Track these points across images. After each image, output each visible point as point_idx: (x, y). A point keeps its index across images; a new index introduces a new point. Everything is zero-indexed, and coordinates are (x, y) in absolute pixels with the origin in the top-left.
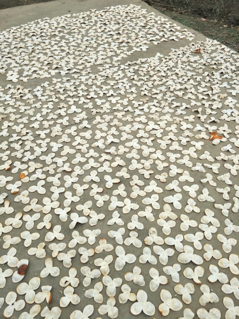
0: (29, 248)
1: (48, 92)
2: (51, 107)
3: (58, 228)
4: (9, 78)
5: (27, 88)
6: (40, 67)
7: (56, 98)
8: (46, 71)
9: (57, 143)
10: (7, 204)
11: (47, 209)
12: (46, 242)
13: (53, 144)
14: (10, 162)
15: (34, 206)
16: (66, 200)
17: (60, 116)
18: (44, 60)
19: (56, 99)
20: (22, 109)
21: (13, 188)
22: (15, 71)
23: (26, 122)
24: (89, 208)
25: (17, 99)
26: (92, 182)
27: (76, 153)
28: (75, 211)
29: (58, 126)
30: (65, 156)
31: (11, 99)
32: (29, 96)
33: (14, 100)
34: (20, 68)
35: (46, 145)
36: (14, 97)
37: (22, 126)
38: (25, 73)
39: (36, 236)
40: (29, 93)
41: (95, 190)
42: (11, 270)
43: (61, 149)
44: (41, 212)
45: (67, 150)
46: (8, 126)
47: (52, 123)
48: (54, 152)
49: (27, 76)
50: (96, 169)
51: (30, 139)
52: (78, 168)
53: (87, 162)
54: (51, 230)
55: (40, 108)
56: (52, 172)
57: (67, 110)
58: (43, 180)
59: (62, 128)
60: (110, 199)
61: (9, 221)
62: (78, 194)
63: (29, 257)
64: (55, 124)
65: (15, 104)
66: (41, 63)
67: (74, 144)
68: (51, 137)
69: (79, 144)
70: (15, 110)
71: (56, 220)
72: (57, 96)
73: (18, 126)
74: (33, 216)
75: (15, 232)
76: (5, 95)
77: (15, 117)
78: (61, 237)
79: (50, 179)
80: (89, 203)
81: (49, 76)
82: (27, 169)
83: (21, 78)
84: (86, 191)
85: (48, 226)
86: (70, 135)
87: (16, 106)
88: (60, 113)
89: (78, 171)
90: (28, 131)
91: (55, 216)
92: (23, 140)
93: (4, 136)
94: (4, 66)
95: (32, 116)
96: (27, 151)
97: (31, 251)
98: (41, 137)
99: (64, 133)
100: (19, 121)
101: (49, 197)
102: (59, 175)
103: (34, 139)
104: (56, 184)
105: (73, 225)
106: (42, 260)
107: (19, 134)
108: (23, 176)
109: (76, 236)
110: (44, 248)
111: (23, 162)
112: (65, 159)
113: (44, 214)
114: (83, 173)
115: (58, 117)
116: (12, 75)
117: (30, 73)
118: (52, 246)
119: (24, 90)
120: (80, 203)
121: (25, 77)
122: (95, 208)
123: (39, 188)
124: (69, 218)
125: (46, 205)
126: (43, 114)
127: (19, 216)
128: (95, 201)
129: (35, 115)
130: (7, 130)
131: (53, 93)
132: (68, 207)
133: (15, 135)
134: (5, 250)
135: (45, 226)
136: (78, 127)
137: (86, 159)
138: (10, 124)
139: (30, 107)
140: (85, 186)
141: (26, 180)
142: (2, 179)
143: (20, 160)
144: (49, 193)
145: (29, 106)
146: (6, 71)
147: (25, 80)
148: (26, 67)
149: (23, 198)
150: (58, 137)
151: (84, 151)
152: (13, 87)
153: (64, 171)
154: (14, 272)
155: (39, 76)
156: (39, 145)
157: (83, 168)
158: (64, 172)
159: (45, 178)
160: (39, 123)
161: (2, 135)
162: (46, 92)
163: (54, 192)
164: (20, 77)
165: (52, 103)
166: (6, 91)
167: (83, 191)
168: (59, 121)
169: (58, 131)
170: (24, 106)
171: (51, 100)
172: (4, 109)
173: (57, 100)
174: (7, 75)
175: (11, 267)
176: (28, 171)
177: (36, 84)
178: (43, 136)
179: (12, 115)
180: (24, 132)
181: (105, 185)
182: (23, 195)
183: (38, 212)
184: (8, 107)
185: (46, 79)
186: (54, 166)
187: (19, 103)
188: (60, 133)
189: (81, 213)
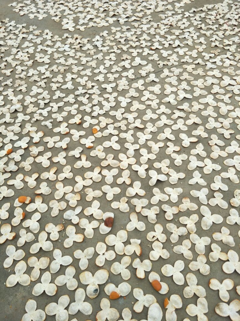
0: (111, 201)
1: (108, 42)
2: (114, 58)
3: (137, 184)
4: (65, 27)
5: (86, 38)
6: (96, 14)
8: (103, 19)
9: (126, 98)
10: (84, 158)
11: (124, 165)
12: (128, 197)
13: (120, 99)
14: (80, 116)
15: (110, 161)
16: (142, 157)
17: (125, 69)
18: (99, 7)
19: (117, 50)
20: (84, 60)
21: (88, 142)
22: (69, 19)
23: (90, 74)
24: (167, 167)
25: (76, 49)
26: (168, 140)
27: (146, 109)
28: (153, 168)
29: (124, 79)
30: (135, 111)
31: (70, 50)
32: (89, 46)
33: (74, 51)
34: (75, 16)
35: (114, 99)
36: (73, 47)
37: (86, 78)
38: (81, 21)
39: (117, 190)
40: (88, 43)
41: (171, 148)
42: (97, 222)
43: (130, 104)
44: (118, 167)
45: (136, 105)
46: (72, 78)
47: (117, 75)
48: (123, 108)
49: (83, 24)
50: (170, 126)
51: (97, 92)
52: (150, 125)
53: (159, 119)
54: (131, 185)
55: (102, 60)
56: (124, 128)
57: (131, 62)
58: (116, 136)
59: (128, 82)
60: (188, 158)
61: (88, 174)
62: (154, 151)
63: (113, 210)
64: (120, 77)
65: (76, 55)
66: (96, 9)
67: (143, 99)
68: (118, 91)
69: (148, 99)
70: (76, 62)
71: (134, 176)
72: (118, 46)
73: (82, 78)
74: (111, 171)
75: (96, 185)
76: (63, 45)
77: (78, 69)
78: (142, 193)
79: (123, 135)
80: (167, 162)
81: (108, 24)
82: (98, 124)
83: (78, 27)
84: (161, 149)
85: (128, 182)
86: (137, 89)
87: (76, 57)
88: (124, 66)
89: (150, 128)
90: (93, 84)
91: (133, 172)
92: (89, 94)
93: (69, 88)
94: (58, 13)
95: (95, 69)
96: (95, 105)
97: (115, 205)
98: (107, 90)
99: (131, 87)
100: (83, 73)
101: (124, 153)
102: (131, 132)
103: (100, 93)
104: (130, 140)
105: (153, 182)
106: (126, 214)
107: (84, 87)
108: (96, 131)
109: (157, 193)
110: (126, 203)
111: (93, 116)
112: (136, 115)
113: (122, 169)
114: (156, 130)
115: (123, 69)
116: (67, 23)
117: (86, 21)
118: (135, 201)
119: (83, 40)
120: (157, 161)
121: (82, 25)
122: (172, 165)
123: (113, 144)
124: (147, 174)
125: (122, 161)
126: (106, 66)
127: (97, 170)
128: (172, 160)
129: (98, 67)
130: (71, 82)
131: (114, 44)
132: (145, 164)
133: (80, 88)
134: (88, 203)
135: (124, 182)
136: (145, 81)
137: (157, 116)
138: (74, 76)
139: (91, 59)
140: (160, 144)
141: (99, 135)
142: (75, 133)
143: (90, 114)
144: (124, 150)
145: (91, 57)
146: (61, 18)
147: (82, 28)
148: (81, 14)
149: (98, 152)
150: (125, 91)
151: (155, 107)
152: (71, 36)
153: (136, 127)
154: (100, 224)
155: (97, 25)
156: (107, 100)
157: (156, 125)
158: (136, 129)
159: (118, 133)
160: (103, 75)
161: (67, 88)
162: (106, 42)
163: (129, 148)
164: (76, 26)
165: (113, 54)
166: (64, 40)
167: (158, 149)
168: (125, 74)
169: (124, 85)
170: (86, 57)
171: (112, 51)
172: (65, 60)
173: (119, 51)
174: (63, 23)
175: (97, 218)
176: (99, 126)
177: (94, 33)
178: (109, 90)
179: (73, 66)
180: (90, 84)
181: (181, 144)
182: (99, 150)
183: (116, 168)
184: (68, 58)
185: (103, 28)
186: (125, 122)
187: (79, 54)
188: (127, 88)
189: (159, 171)
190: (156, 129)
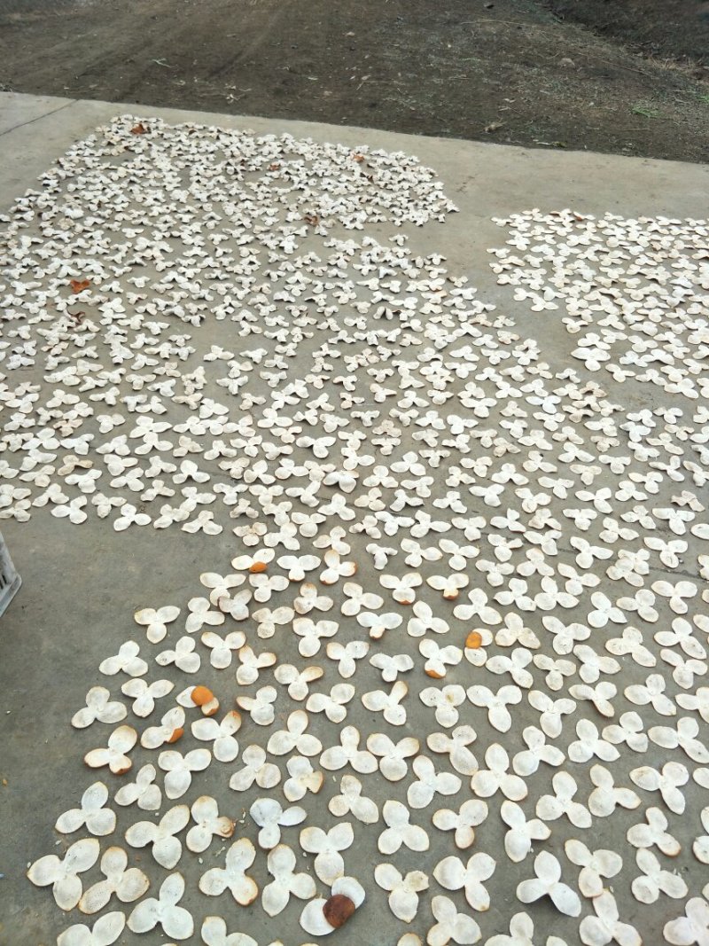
0: (385, 858)
1: (665, 440)
2: (652, 487)
3: (484, 864)
6: (682, 356)
7: (682, 468)
8: (691, 376)
9: (614, 605)
10: (400, 691)
11: (486, 783)
12: (433, 880)
13: (599, 599)
14: (464, 580)
15: (457, 746)
16: (548, 798)
17: (664, 529)
18: (702, 343)
19: (677, 470)
21: (438, 658)
23: (562, 494)
24: (601, 876)
26: (657, 798)
27: (653, 670)
28: (559, 851)
29: (644, 554)
30: (618, 658)
32: (608, 425)
33: (561, 417)
34: (623, 337)
35: (581, 590)
36: (566, 408)
37: (544, 499)
39: (419, 840)
40: (610, 415)
41: (652, 831)
42: (314, 885)
43: (616, 629)
44: (466, 779)
45: (630, 642)
46: (511, 480)
47: (630, 534)
48: (590, 626)
49: (632, 366)
50: (692, 765)
51: (547, 547)
52: (634, 723)
53: (672, 721)
54: (465, 854)
55: (619, 475)
56: (555, 681)
57: (694, 521)
58: (518, 689)
59: (650, 568)
60: (685, 899)
61: (379, 742)
62: (595, 805)
63: (371, 887)
64: (637, 545)
65: (559, 430)
66: (688, 345)
67: (661, 637)
68: (607, 575)
69: (677, 647)
70: (549, 447)
71: (492, 834)
72: (685, 463)
73: (535, 493)
74: (440, 775)
75: (381, 787)
76: (545, 393)
77: (541, 465)
78: (480, 898)
79: (539, 699)
80: (612, 862)
81: (695, 395)
82: (494, 629)
84: (621, 813)
85: (464, 839)
86: (662, 603)
87: (557, 436)
88: (668, 520)
89: (630, 730)
90: (552, 523)
91: (495, 822)
92: (526, 541)
93: (486, 501)
95: (585, 487)
96: (520, 576)
97: (385, 875)
98: (578, 558)
99: (648, 586)
100: (545, 481)
101: (508, 751)
102: (568, 706)
103: (556, 553)
104: (549, 727)
105: (530, 891)
106: (398, 923)
107: (526, 516)
108: (476, 644)
109: (521, 932)
110: (419, 893)
111: (496, 601)
112: (612, 667)
113: (473, 791)
114: (643, 749)
115: (658, 528)
116: (593, 346)
117: (642, 362)
118: (443, 907)
120: (584, 838)
122: (620, 885)
123: (496, 705)
124: (531, 857)
125: (489, 769)
126: (619, 495)
127: (408, 746)
128: (632, 870)
129: (594, 488)
130: (502, 488)
131: (680, 451)
132: (546, 822)
133: (513, 514)
134: (329, 815)
135: (454, 830)
136: (700, 592)
137: (673, 710)
138: (519, 479)
139: (592, 458)
140: (626, 796)
141: (478, 657)
142: (423, 614)
143: (492, 590)
144: (514, 740)
147: (620, 375)
148: (641, 339)
149: (444, 702)
150: (625, 585)
151: (682, 680)
153: (591, 702)
154: (316, 896)
155: (665, 383)
156: (561, 581)
157: (651, 732)
158: (587, 707)
159: (529, 687)
160: (593, 515)
162: (661, 436)
163: (530, 746)
165: (659, 477)
167: (612, 808)
168: (654, 542)
169: (633, 571)
170: (581, 447)
171: (662, 466)
172: (524, 429)
173: (680, 477)
174: (580, 342)
175: (318, 874)
176: (494, 635)
177: (644, 400)
178: (585, 559)
179: (534, 455)
180: (542, 518)
181: (693, 840)
182: (449, 698)
183: (460, 776)
184: (537, 428)
185: (678, 399)
186: (569, 667)
187: (569, 431)
188: (637, 581)
189: (571, 874)
190: (642, 744)
